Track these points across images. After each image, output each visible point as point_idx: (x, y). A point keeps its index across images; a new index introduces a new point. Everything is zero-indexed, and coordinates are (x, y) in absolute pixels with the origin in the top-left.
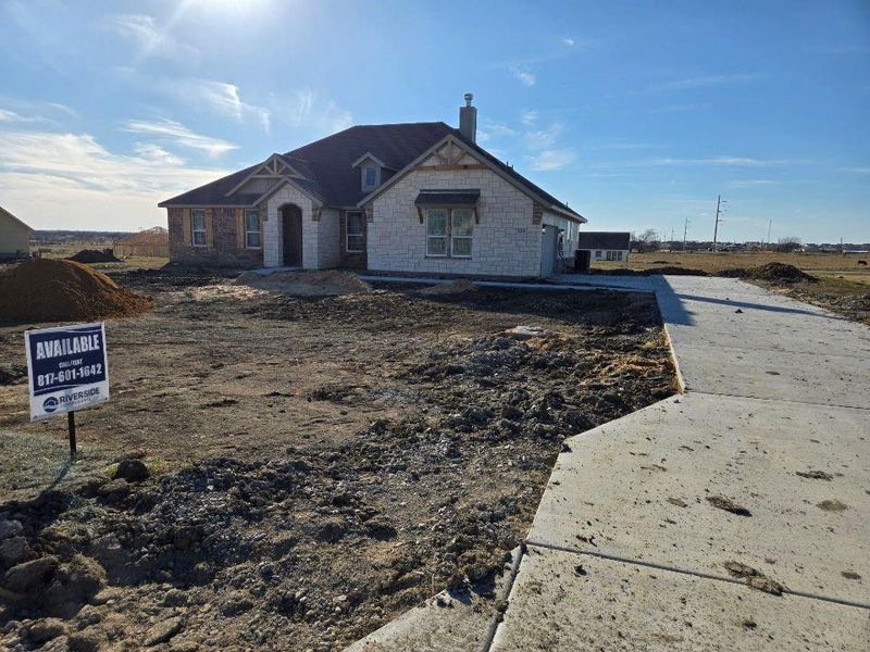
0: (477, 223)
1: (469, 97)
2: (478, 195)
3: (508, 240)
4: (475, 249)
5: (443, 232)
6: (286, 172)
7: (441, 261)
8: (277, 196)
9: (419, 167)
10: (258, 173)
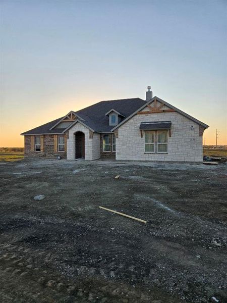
0: (170, 136)
1: (149, 88)
2: (171, 124)
3: (186, 144)
4: (169, 148)
5: (153, 142)
6: (77, 118)
7: (152, 155)
8: (73, 128)
9: (140, 113)
10: (64, 119)
